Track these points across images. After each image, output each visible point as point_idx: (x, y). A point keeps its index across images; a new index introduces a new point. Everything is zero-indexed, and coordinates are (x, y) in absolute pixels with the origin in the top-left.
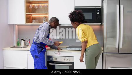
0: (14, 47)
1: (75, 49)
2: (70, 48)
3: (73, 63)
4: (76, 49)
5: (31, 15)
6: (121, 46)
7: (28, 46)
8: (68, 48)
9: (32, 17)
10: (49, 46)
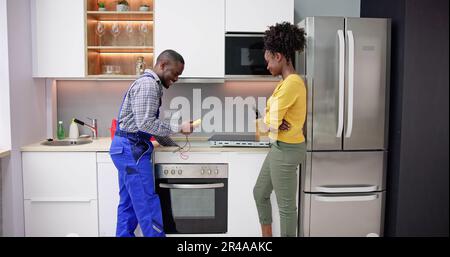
0: (50, 142)
1: (231, 143)
2: (217, 142)
3: (225, 181)
4: (234, 143)
5: (98, 51)
6: (348, 134)
7: (90, 139)
8: (213, 142)
9: (101, 59)
10: (157, 138)
